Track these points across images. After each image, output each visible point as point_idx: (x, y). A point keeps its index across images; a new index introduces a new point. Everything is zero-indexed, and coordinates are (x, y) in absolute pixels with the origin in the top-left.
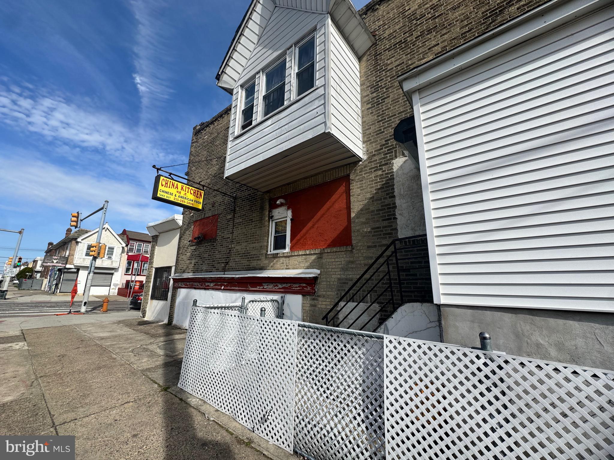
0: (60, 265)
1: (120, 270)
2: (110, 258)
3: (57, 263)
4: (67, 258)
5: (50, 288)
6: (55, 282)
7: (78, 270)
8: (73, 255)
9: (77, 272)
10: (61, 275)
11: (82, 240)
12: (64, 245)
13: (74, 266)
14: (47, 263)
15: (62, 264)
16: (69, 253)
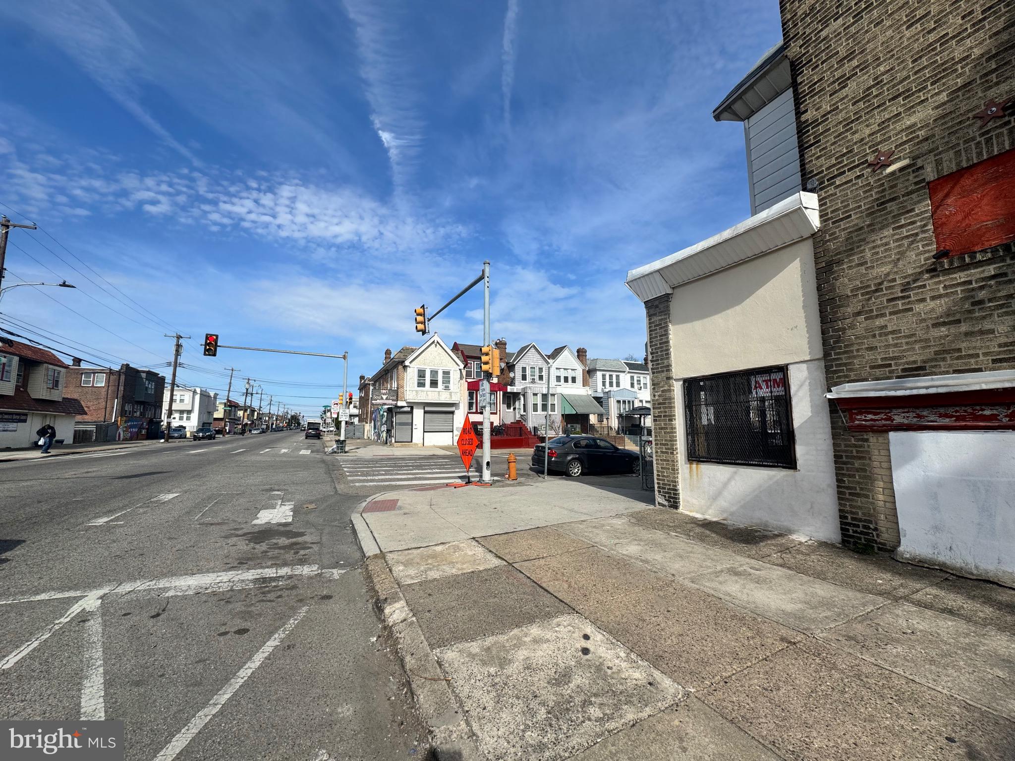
0: (390, 402)
1: (461, 405)
2: (447, 388)
3: (387, 399)
4: (397, 392)
5: (379, 436)
6: (384, 428)
7: (412, 408)
8: (402, 387)
9: (411, 412)
10: (392, 417)
11: (411, 362)
12: (386, 374)
13: (407, 403)
14: (376, 400)
15: (393, 400)
16: (398, 385)
